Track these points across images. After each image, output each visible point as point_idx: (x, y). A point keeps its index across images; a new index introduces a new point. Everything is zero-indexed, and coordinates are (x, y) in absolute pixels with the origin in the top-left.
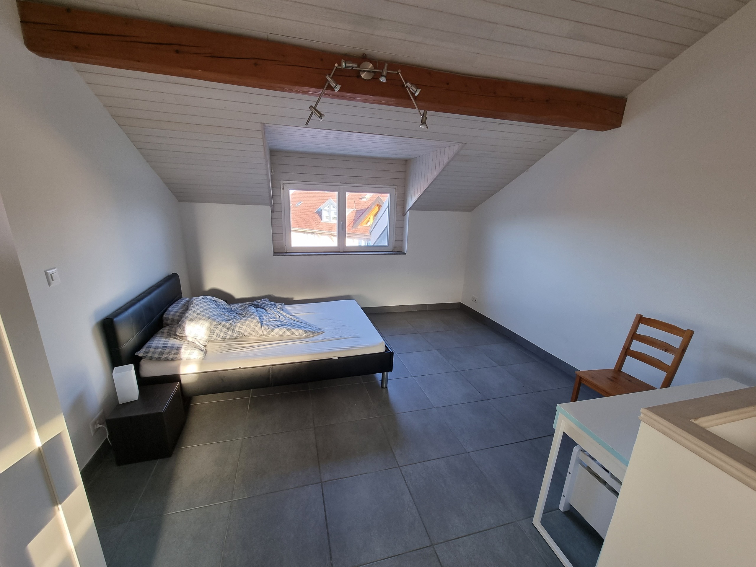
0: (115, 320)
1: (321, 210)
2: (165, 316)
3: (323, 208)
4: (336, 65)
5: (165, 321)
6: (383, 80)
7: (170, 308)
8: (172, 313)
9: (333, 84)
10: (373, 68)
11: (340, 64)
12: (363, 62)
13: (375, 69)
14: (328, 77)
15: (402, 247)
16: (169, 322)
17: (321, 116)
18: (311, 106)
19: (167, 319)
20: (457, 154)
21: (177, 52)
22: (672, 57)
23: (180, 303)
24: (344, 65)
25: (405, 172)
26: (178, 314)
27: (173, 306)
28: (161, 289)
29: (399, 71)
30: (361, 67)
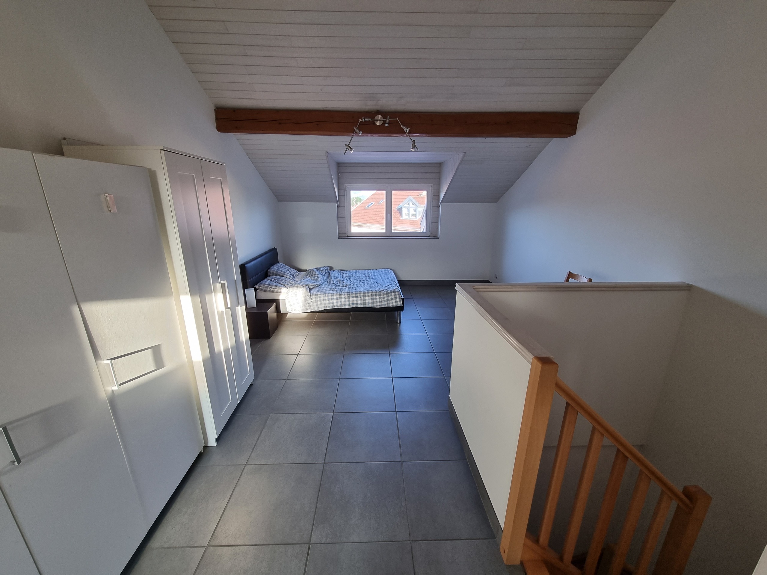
0: (246, 265)
1: (401, 207)
2: (269, 271)
3: (403, 205)
4: (360, 120)
5: (269, 274)
6: (387, 125)
7: (272, 267)
8: (273, 269)
9: (358, 131)
10: (382, 118)
11: (362, 119)
12: (375, 116)
13: (383, 119)
14: (354, 128)
15: (437, 233)
16: (271, 275)
17: (351, 149)
18: (346, 145)
19: (270, 273)
20: (462, 161)
21: (280, 123)
22: (601, 84)
23: (277, 265)
24: (363, 120)
25: (440, 172)
26: (276, 270)
27: (273, 266)
28: (267, 255)
29: (397, 119)
30: (375, 119)
